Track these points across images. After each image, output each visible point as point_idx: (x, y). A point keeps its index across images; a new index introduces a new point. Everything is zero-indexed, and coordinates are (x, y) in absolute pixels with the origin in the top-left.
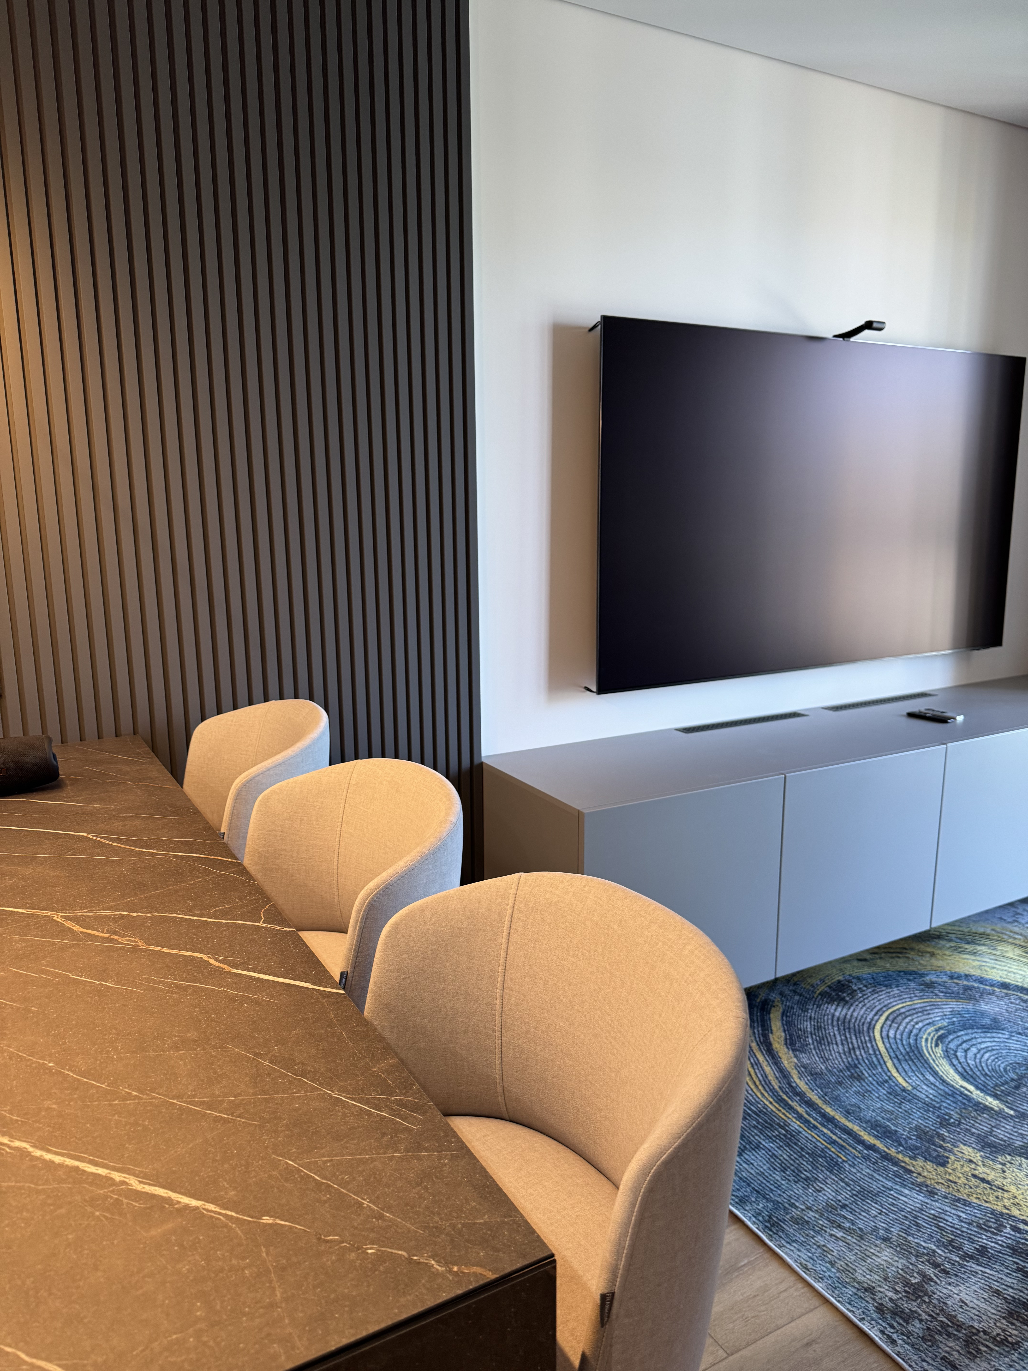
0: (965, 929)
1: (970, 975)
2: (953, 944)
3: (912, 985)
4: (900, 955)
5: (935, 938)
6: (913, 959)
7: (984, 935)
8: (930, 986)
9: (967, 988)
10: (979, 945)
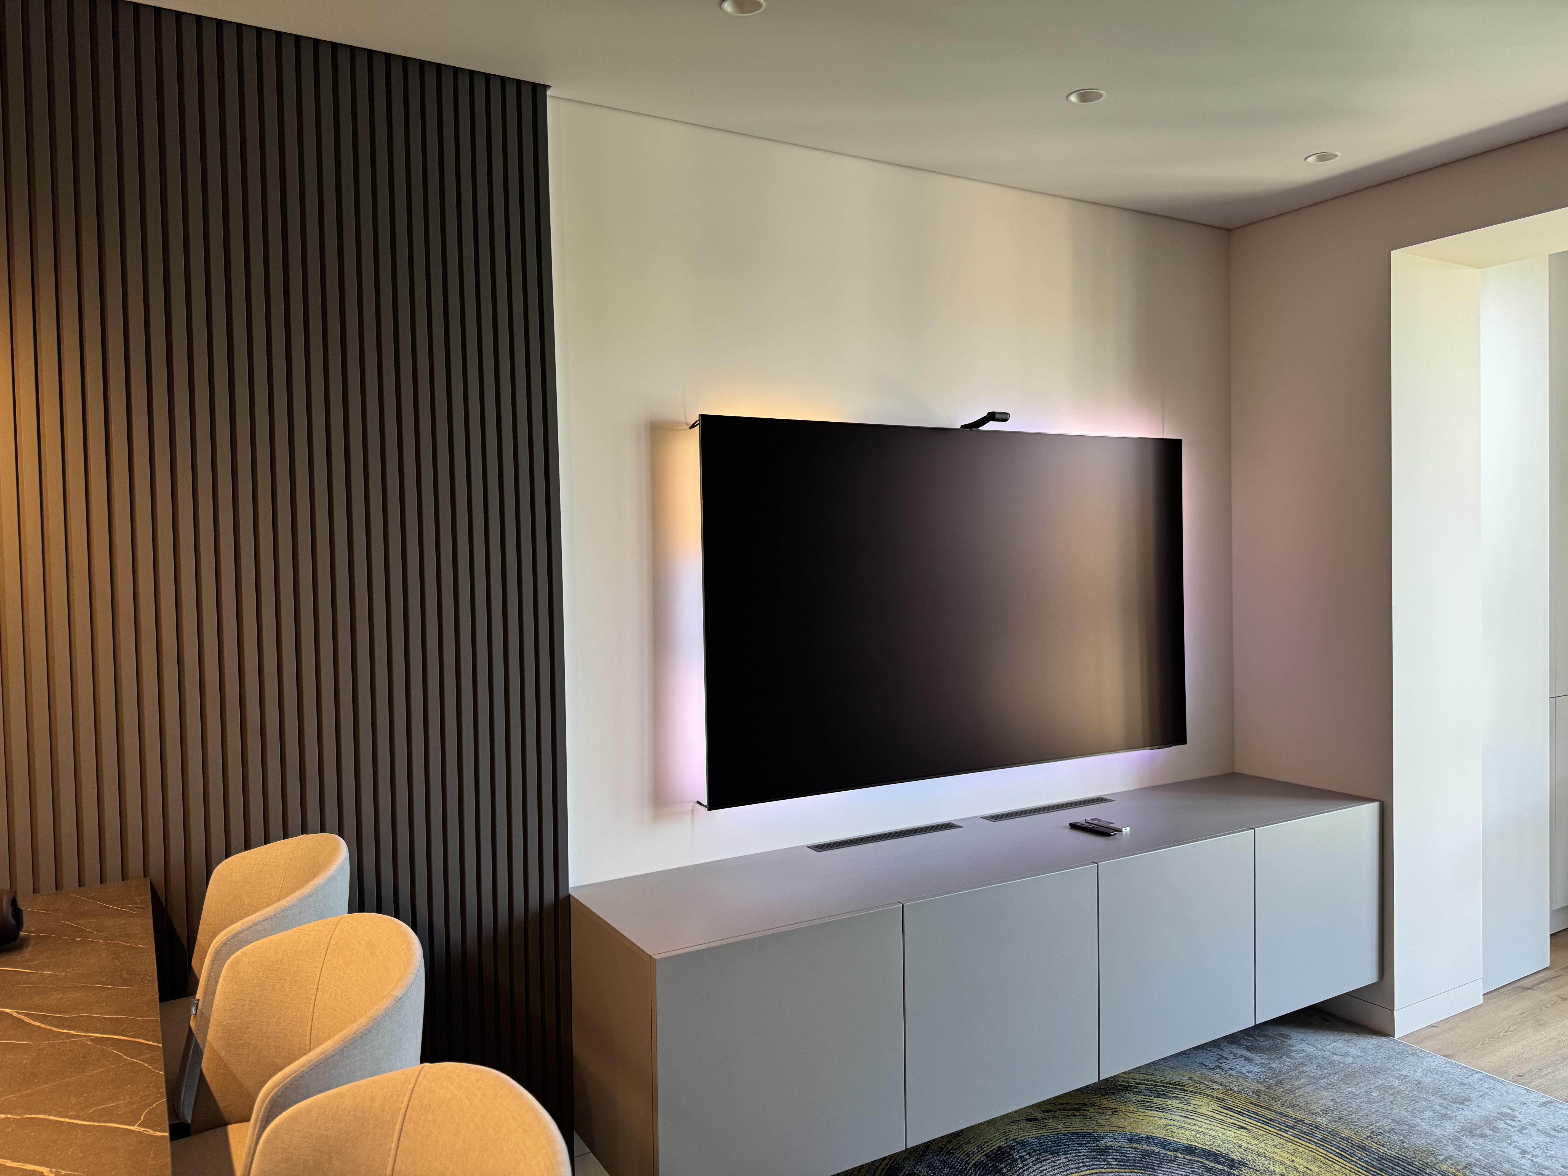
0: (1158, 1078)
1: (1152, 1138)
2: (1140, 1098)
3: (1083, 1150)
4: (1077, 1113)
5: (1122, 1090)
6: (1091, 1117)
7: (1180, 1086)
8: (1104, 1152)
9: (1146, 1154)
10: (1170, 1098)
